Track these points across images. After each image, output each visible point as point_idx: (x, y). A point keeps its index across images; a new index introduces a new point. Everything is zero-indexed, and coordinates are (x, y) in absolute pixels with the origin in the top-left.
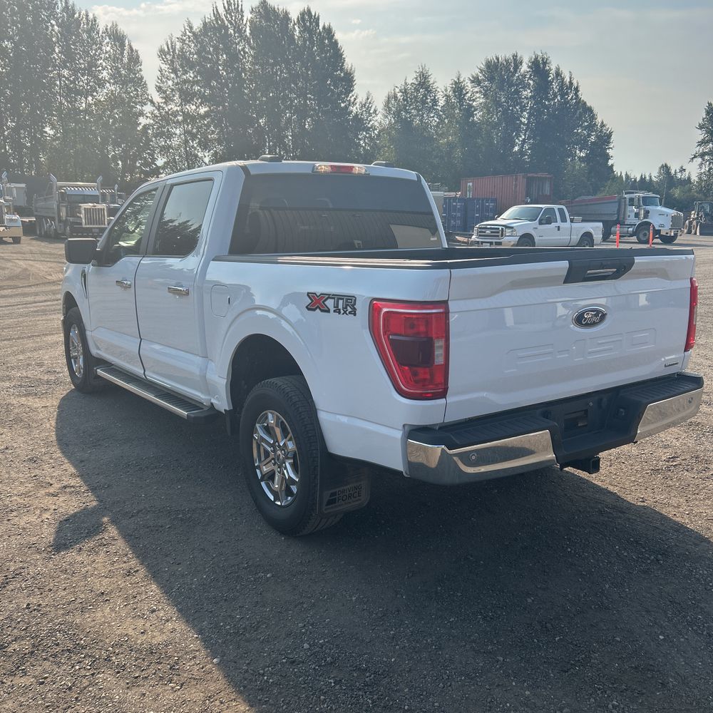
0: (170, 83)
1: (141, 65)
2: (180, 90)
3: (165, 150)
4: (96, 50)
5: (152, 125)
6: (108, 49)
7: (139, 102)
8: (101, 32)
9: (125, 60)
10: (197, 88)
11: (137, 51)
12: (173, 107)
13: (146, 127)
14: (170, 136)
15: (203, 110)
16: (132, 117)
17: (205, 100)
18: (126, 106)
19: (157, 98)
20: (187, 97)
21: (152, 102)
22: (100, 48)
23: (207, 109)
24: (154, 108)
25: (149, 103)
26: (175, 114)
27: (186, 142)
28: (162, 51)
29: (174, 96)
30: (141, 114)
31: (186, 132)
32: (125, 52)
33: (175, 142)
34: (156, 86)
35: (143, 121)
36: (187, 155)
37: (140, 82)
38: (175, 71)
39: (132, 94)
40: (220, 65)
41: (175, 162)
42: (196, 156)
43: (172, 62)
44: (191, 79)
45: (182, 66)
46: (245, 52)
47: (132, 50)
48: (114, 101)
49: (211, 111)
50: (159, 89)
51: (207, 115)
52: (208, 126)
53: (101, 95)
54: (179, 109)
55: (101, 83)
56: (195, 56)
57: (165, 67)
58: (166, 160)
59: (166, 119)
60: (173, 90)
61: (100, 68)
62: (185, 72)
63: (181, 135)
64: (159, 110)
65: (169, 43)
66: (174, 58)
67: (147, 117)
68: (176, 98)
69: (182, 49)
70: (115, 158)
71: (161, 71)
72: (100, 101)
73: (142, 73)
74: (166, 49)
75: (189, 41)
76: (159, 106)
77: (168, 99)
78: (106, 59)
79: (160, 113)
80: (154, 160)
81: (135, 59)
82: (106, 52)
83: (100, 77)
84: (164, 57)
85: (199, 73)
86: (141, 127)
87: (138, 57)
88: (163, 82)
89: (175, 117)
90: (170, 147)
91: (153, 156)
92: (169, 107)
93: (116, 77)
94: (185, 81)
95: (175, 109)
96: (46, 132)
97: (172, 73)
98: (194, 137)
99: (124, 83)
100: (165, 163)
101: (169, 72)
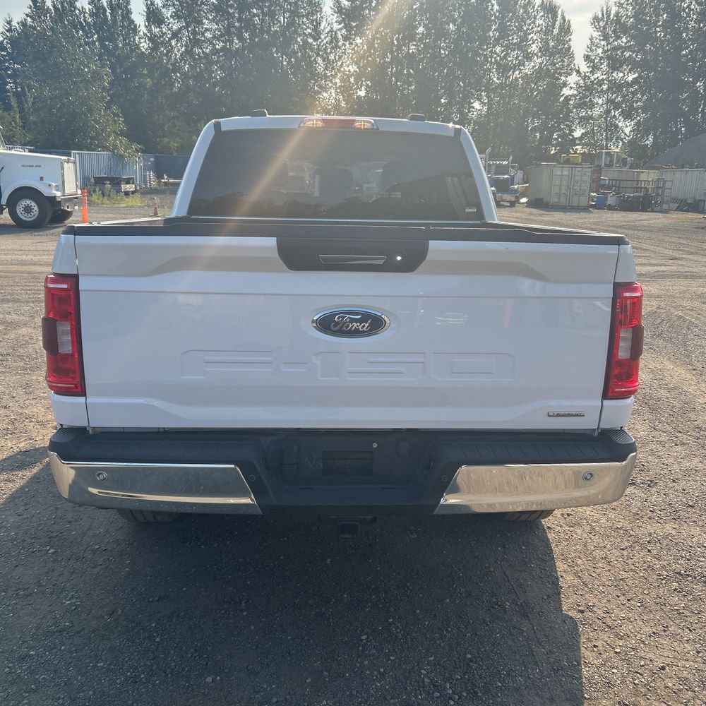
0: (600, 51)
1: (570, 35)
2: (609, 58)
3: (585, 120)
4: (529, 25)
5: (575, 96)
6: (541, 22)
7: (564, 73)
8: (536, 7)
9: (556, 31)
10: (627, 54)
11: (569, 21)
12: (598, 75)
13: (567, 99)
14: (592, 106)
15: (631, 78)
16: (556, 88)
17: (634, 66)
18: (550, 78)
19: (584, 68)
20: (615, 65)
21: (578, 72)
22: (534, 22)
23: (636, 75)
24: (580, 78)
25: (575, 73)
26: (600, 83)
27: (608, 112)
28: (596, 19)
29: (601, 64)
30: (565, 85)
31: (609, 101)
32: (557, 23)
33: (596, 112)
34: (585, 55)
35: (566, 92)
36: (607, 125)
37: (568, 53)
38: (606, 38)
39: (557, 65)
40: (659, 26)
41: (594, 133)
42: (617, 126)
43: (604, 28)
44: (623, 44)
45: (614, 31)
46: (690, 10)
47: (564, 20)
48: (541, 73)
49: (640, 77)
50: (587, 58)
51: (635, 81)
52: (634, 93)
53: (528, 69)
54: (604, 77)
55: (529, 57)
56: (631, 20)
57: (596, 34)
58: (584, 131)
59: (589, 89)
60: (601, 58)
61: (531, 42)
62: (618, 38)
63: (602, 104)
64: (584, 80)
65: (605, 9)
66: (608, 25)
67: (571, 88)
68: (604, 67)
69: (617, 14)
70: (534, 129)
71: (591, 39)
72: (527, 75)
73: (570, 43)
74: (600, 16)
75: (627, 4)
76: (585, 76)
77: (595, 68)
78: (538, 32)
79: (585, 83)
80: (572, 131)
81: (566, 29)
82: (539, 26)
83: (529, 51)
84: (597, 24)
85: (632, 37)
86: (562, 99)
87: (569, 26)
88: (592, 51)
89: (601, 85)
90: (591, 117)
91: (570, 127)
92: (596, 76)
93: (545, 50)
94: (616, 49)
95: (601, 78)
96: (473, 107)
97: (603, 40)
98: (617, 106)
99: (552, 55)
100: (583, 134)
101: (600, 40)
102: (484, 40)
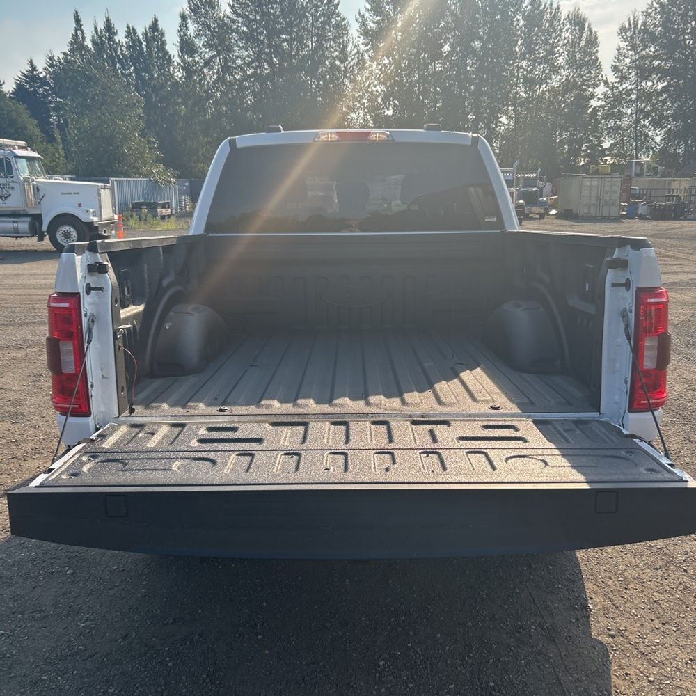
0: (628, 61)
1: (598, 47)
2: (637, 67)
3: (613, 131)
4: (555, 38)
5: (603, 107)
6: (567, 35)
7: (592, 85)
8: (562, 20)
9: (583, 44)
10: (656, 63)
11: (596, 33)
12: (627, 85)
13: (595, 110)
14: (621, 116)
15: (660, 86)
16: (583, 99)
17: (664, 75)
18: (578, 90)
19: (612, 78)
20: (644, 73)
21: (606, 83)
22: (560, 36)
23: (665, 84)
24: (608, 89)
25: (602, 84)
26: (629, 93)
27: (637, 121)
28: (623, 29)
29: (630, 74)
30: (592, 96)
31: (639, 111)
32: (584, 35)
33: (626, 122)
34: (612, 65)
35: (594, 103)
36: (636, 135)
37: (595, 64)
38: (633, 47)
39: (584, 77)
40: (687, 34)
41: (623, 143)
42: (647, 135)
43: (632, 38)
44: (652, 53)
45: (642, 41)
47: (590, 30)
48: (568, 86)
49: (669, 85)
50: (615, 69)
51: (665, 89)
52: (664, 102)
53: (555, 82)
54: (633, 87)
55: (555, 70)
56: (659, 29)
57: (623, 44)
58: (613, 142)
59: (617, 100)
60: (629, 68)
61: (557, 55)
62: (646, 47)
63: (632, 114)
64: (612, 90)
65: (632, 19)
66: (635, 34)
67: (599, 99)
68: (632, 77)
69: (644, 24)
70: (562, 142)
71: (618, 50)
72: (554, 88)
73: (598, 54)
74: (627, 26)
75: (656, 13)
76: (613, 86)
77: (623, 78)
78: (565, 45)
79: (613, 94)
80: (601, 142)
81: (593, 41)
82: (565, 38)
83: (556, 64)
84: (624, 34)
85: (661, 46)
86: (590, 110)
87: (596, 38)
88: (619, 61)
89: (629, 95)
90: (620, 128)
91: (599, 138)
92: (624, 86)
93: (571, 62)
94: (644, 58)
95: (629, 88)
96: (501, 122)
97: (630, 50)
98: (646, 117)
99: (579, 67)
100: (612, 144)
101: (628, 50)
102: (511, 55)
